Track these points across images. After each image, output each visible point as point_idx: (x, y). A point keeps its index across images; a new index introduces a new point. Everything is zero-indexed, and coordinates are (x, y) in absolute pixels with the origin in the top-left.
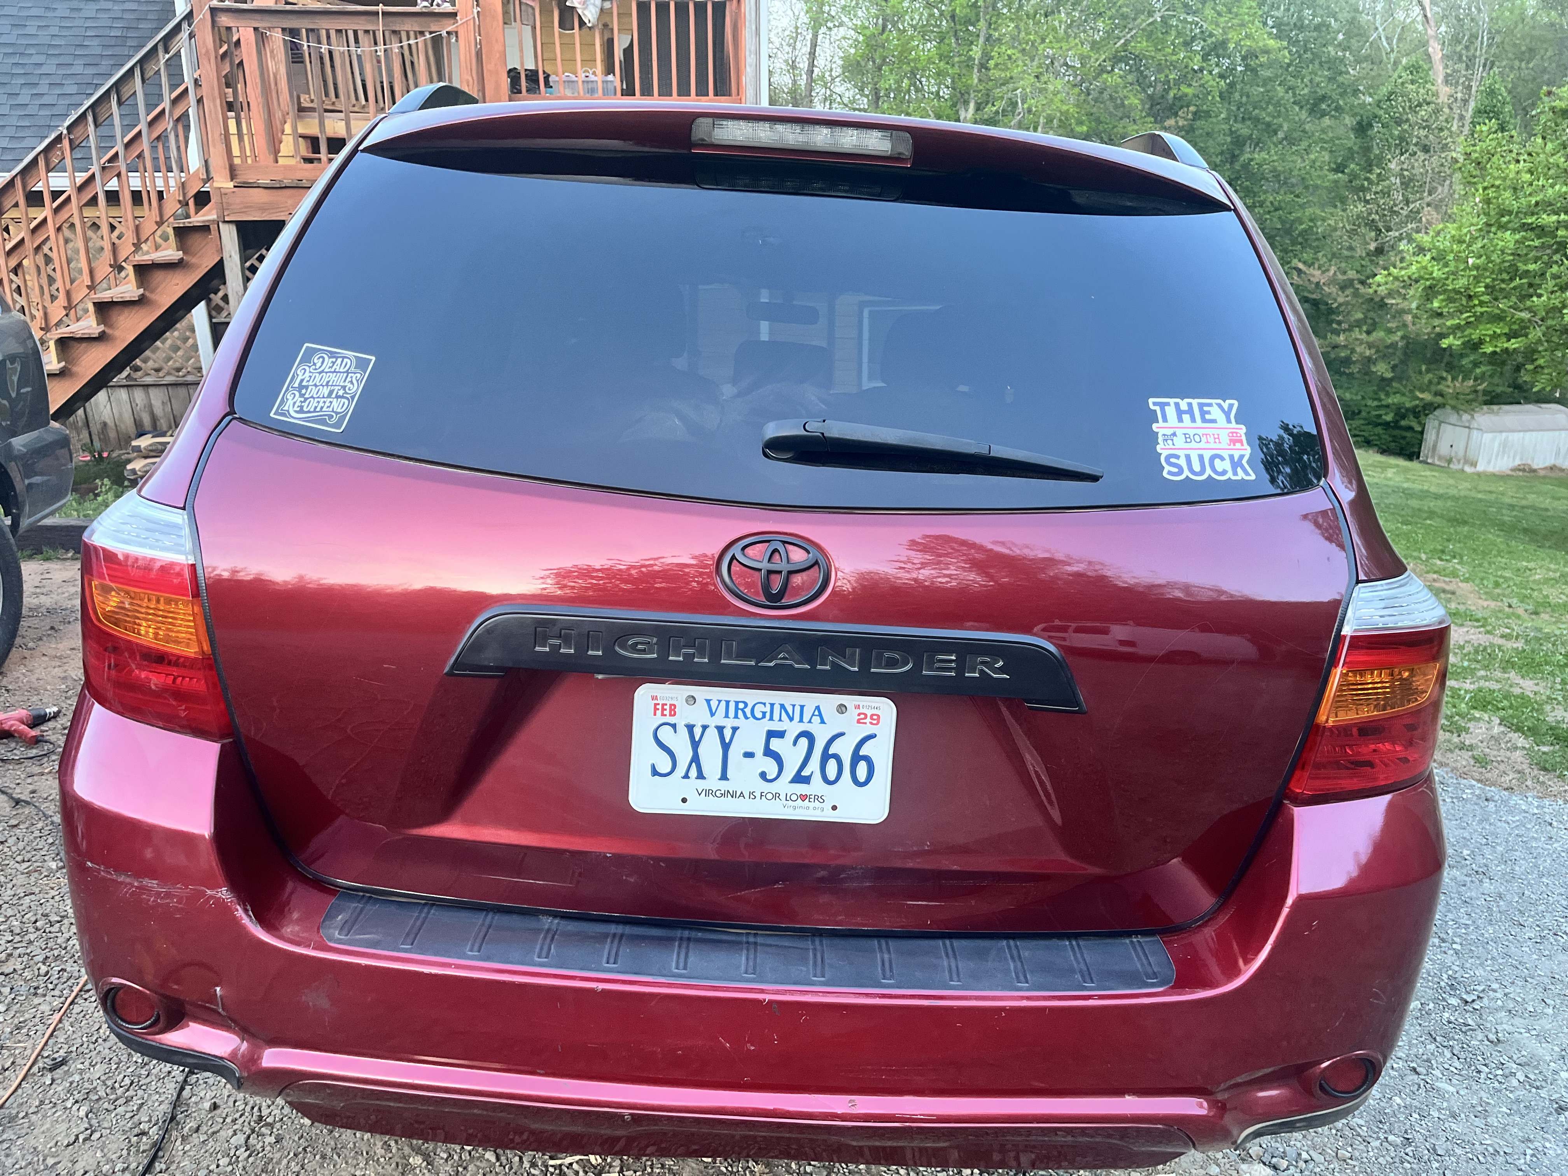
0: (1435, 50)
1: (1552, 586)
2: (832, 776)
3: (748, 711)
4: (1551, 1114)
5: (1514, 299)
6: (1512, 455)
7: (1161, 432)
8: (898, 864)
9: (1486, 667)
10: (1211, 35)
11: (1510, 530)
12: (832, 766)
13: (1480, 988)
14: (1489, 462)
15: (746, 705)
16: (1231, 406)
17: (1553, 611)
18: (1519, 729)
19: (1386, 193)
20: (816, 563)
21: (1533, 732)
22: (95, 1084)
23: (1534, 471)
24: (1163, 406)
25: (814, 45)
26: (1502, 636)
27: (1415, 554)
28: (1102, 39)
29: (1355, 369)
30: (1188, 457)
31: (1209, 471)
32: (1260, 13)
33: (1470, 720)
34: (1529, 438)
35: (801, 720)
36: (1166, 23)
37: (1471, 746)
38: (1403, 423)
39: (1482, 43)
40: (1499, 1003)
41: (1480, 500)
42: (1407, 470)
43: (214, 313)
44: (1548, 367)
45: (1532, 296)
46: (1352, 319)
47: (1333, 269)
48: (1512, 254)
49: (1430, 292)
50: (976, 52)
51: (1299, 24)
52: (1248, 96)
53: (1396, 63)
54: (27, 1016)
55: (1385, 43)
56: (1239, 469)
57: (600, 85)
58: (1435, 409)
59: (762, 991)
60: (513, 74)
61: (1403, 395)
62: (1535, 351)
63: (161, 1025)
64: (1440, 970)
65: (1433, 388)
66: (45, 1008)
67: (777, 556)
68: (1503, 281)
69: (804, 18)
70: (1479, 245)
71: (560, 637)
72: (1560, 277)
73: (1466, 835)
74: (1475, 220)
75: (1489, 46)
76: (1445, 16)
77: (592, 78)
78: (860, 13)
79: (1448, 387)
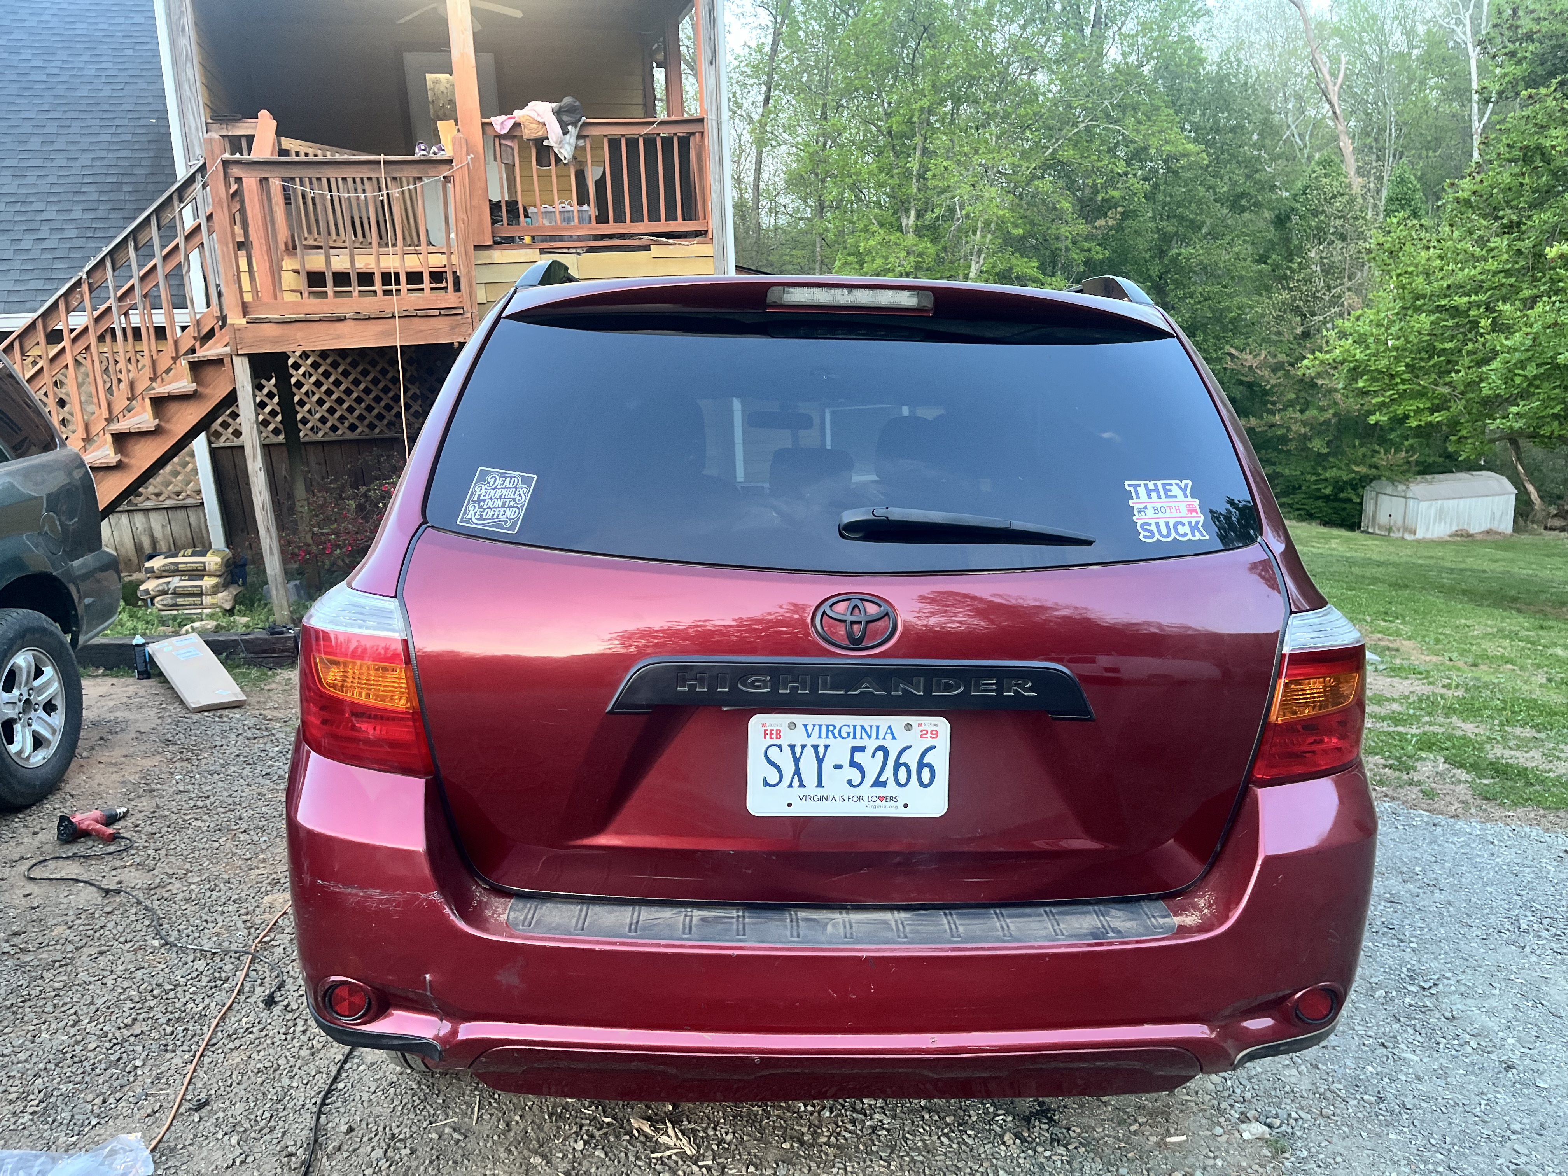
0: (1347, 145)
1: (1490, 640)
2: (903, 780)
3: (836, 732)
4: (1500, 1072)
5: (1434, 376)
6: (1448, 520)
7: (1136, 506)
8: (956, 848)
9: (1430, 714)
10: (1132, 142)
11: (1449, 592)
12: (902, 772)
13: (1436, 977)
14: (1427, 529)
15: (835, 727)
16: (1186, 485)
17: (1491, 662)
18: (1462, 766)
19: (1308, 281)
20: (887, 614)
21: (1474, 767)
22: (239, 1118)
23: (1471, 536)
24: (1136, 487)
25: (759, 162)
26: (1444, 686)
27: (1361, 616)
28: (1031, 148)
29: (1292, 446)
30: (1157, 524)
31: (1174, 534)
32: (1178, 119)
33: (1417, 760)
34: (1464, 504)
35: (877, 738)
36: (1090, 132)
37: (1419, 781)
38: (1342, 495)
39: (1390, 135)
40: (1453, 988)
41: (1421, 565)
42: (1348, 540)
43: (213, 439)
44: (1471, 437)
45: (1450, 372)
46: (1285, 399)
47: (1264, 353)
48: (1429, 334)
49: (1355, 373)
50: (914, 164)
51: (1215, 127)
52: (1171, 196)
53: (1310, 158)
54: (163, 1068)
55: (1298, 140)
56: (1196, 532)
57: (576, 214)
58: (1371, 480)
59: (861, 950)
60: (495, 207)
61: (1340, 468)
62: (1458, 423)
63: (371, 1014)
64: (1400, 965)
65: (1368, 461)
66: (178, 1061)
67: (857, 610)
68: (1422, 359)
69: (747, 137)
70: (1397, 328)
71: (696, 679)
72: (1475, 353)
73: (1418, 855)
74: (1392, 305)
75: (1398, 137)
76: (1353, 112)
77: (568, 208)
78: (800, 131)
79: (1382, 459)
